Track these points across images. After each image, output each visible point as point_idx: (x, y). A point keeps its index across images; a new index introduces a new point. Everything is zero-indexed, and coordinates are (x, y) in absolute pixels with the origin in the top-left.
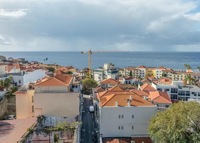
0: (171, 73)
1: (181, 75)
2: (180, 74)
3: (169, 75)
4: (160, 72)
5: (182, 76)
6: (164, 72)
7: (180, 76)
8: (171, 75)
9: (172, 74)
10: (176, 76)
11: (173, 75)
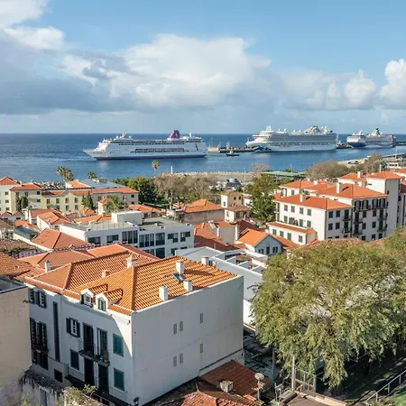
0: (38, 193)
1: (66, 197)
2: (63, 195)
3: (33, 200)
4: (7, 193)
5: (67, 200)
6: (17, 194)
7: (62, 200)
8: (39, 201)
9: (39, 197)
10: (53, 200)
11: (44, 199)
